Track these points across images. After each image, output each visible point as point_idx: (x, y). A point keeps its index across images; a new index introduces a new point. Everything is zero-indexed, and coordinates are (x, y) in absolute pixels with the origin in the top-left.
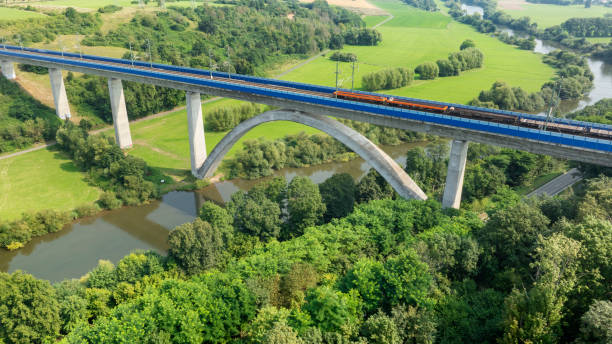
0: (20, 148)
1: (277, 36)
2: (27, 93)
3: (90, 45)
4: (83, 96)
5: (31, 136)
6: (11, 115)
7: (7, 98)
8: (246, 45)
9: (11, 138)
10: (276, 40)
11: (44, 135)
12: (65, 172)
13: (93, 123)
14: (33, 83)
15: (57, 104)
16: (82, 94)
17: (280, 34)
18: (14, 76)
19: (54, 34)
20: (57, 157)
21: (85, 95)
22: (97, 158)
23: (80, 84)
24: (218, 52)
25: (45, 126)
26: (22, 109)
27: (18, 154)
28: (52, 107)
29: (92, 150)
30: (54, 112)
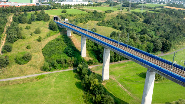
0: (63, 68)
1: (181, 28)
2: (73, 43)
3: (99, 25)
4: (93, 48)
5: (68, 64)
6: (64, 52)
7: (65, 44)
8: (165, 31)
9: (61, 63)
10: (180, 30)
11: (74, 64)
13: (94, 62)
14: (76, 39)
15: (82, 51)
16: (92, 47)
17: (182, 27)
18: (70, 35)
19: (88, 20)
20: (76, 77)
21: (93, 47)
23: (92, 42)
24: (152, 33)
25: (75, 61)
26: (68, 51)
27: (62, 71)
28: (80, 50)
30: (80, 53)
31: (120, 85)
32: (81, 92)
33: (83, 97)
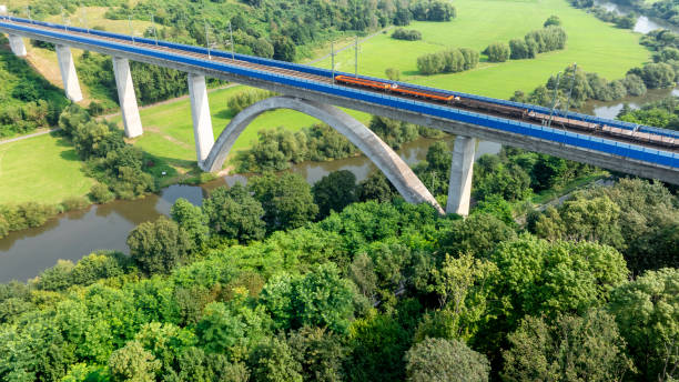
0: (20, 132)
1: (332, 10)
2: (37, 72)
3: (113, 18)
4: (98, 76)
5: (33, 119)
6: (15, 96)
7: (14, 77)
8: (294, 20)
9: (11, 122)
10: (330, 14)
11: (48, 119)
12: (65, 161)
13: (104, 107)
14: (46, 61)
15: (66, 85)
16: (97, 74)
17: (336, 7)
18: (25, 53)
19: (74, 6)
20: (60, 143)
21: (100, 74)
22: (95, 146)
23: (97, 63)
24: (260, 28)
25: (49, 109)
26: (26, 90)
27: (17, 139)
28: (61, 87)
29: (91, 137)
30: (63, 93)
31: (169, 138)
32: (78, 164)
33: (82, 170)
